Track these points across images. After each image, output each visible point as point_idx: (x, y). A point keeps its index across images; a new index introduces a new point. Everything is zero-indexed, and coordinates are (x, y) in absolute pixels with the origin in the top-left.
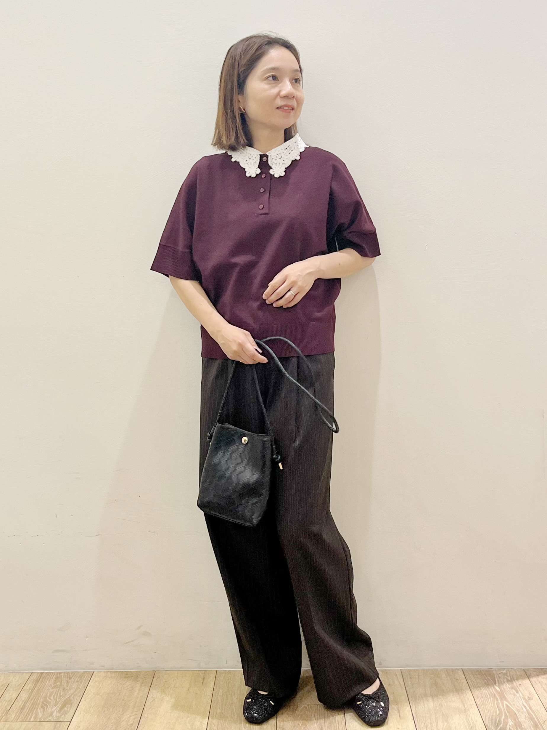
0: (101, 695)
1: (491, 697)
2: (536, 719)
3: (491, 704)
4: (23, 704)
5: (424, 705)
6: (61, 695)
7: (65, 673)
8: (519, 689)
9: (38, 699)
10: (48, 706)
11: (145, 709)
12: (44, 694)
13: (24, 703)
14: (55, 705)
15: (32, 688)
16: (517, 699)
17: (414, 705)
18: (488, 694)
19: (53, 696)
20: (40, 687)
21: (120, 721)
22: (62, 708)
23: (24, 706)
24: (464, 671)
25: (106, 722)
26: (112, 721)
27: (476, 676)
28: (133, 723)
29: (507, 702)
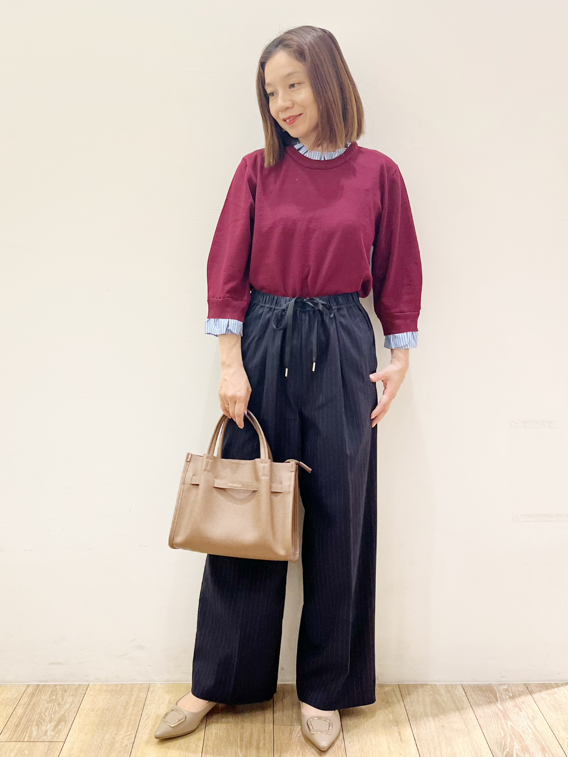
0: (95, 711)
1: (494, 716)
2: (543, 742)
3: (495, 724)
5: (425, 725)
6: (56, 711)
7: (60, 685)
8: (522, 707)
9: (33, 716)
10: (43, 724)
11: (140, 728)
12: (39, 709)
13: (19, 720)
14: (50, 722)
15: (28, 702)
16: (521, 718)
17: (415, 725)
18: (491, 713)
19: (48, 712)
20: (35, 702)
21: (114, 742)
22: (56, 727)
23: (19, 723)
24: (464, 687)
25: (100, 742)
26: (106, 742)
27: (476, 692)
28: (127, 744)
29: (512, 722)
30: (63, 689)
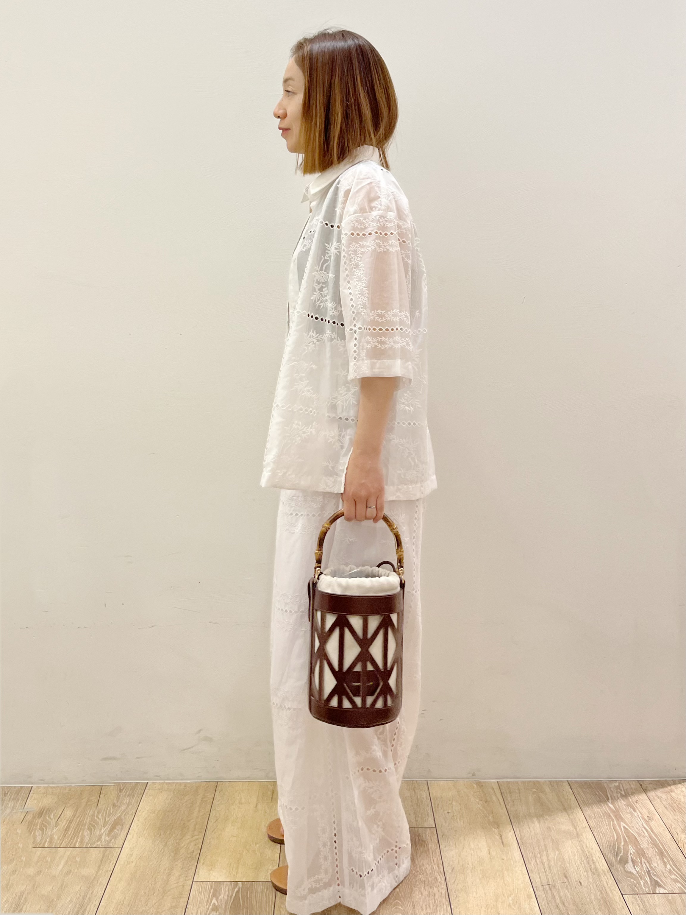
0: (156, 813)
1: (605, 816)
2: (660, 845)
3: (607, 826)
4: (67, 824)
5: (529, 828)
6: (111, 813)
8: (637, 807)
9: (85, 819)
10: (96, 828)
11: (207, 832)
12: (92, 812)
14: (104, 826)
17: (518, 827)
18: (601, 814)
19: (102, 814)
21: (179, 848)
22: (111, 830)
23: (68, 827)
24: (570, 784)
25: (162, 848)
26: (170, 848)
27: (584, 790)
28: (194, 850)
29: (624, 823)
30: (118, 789)
